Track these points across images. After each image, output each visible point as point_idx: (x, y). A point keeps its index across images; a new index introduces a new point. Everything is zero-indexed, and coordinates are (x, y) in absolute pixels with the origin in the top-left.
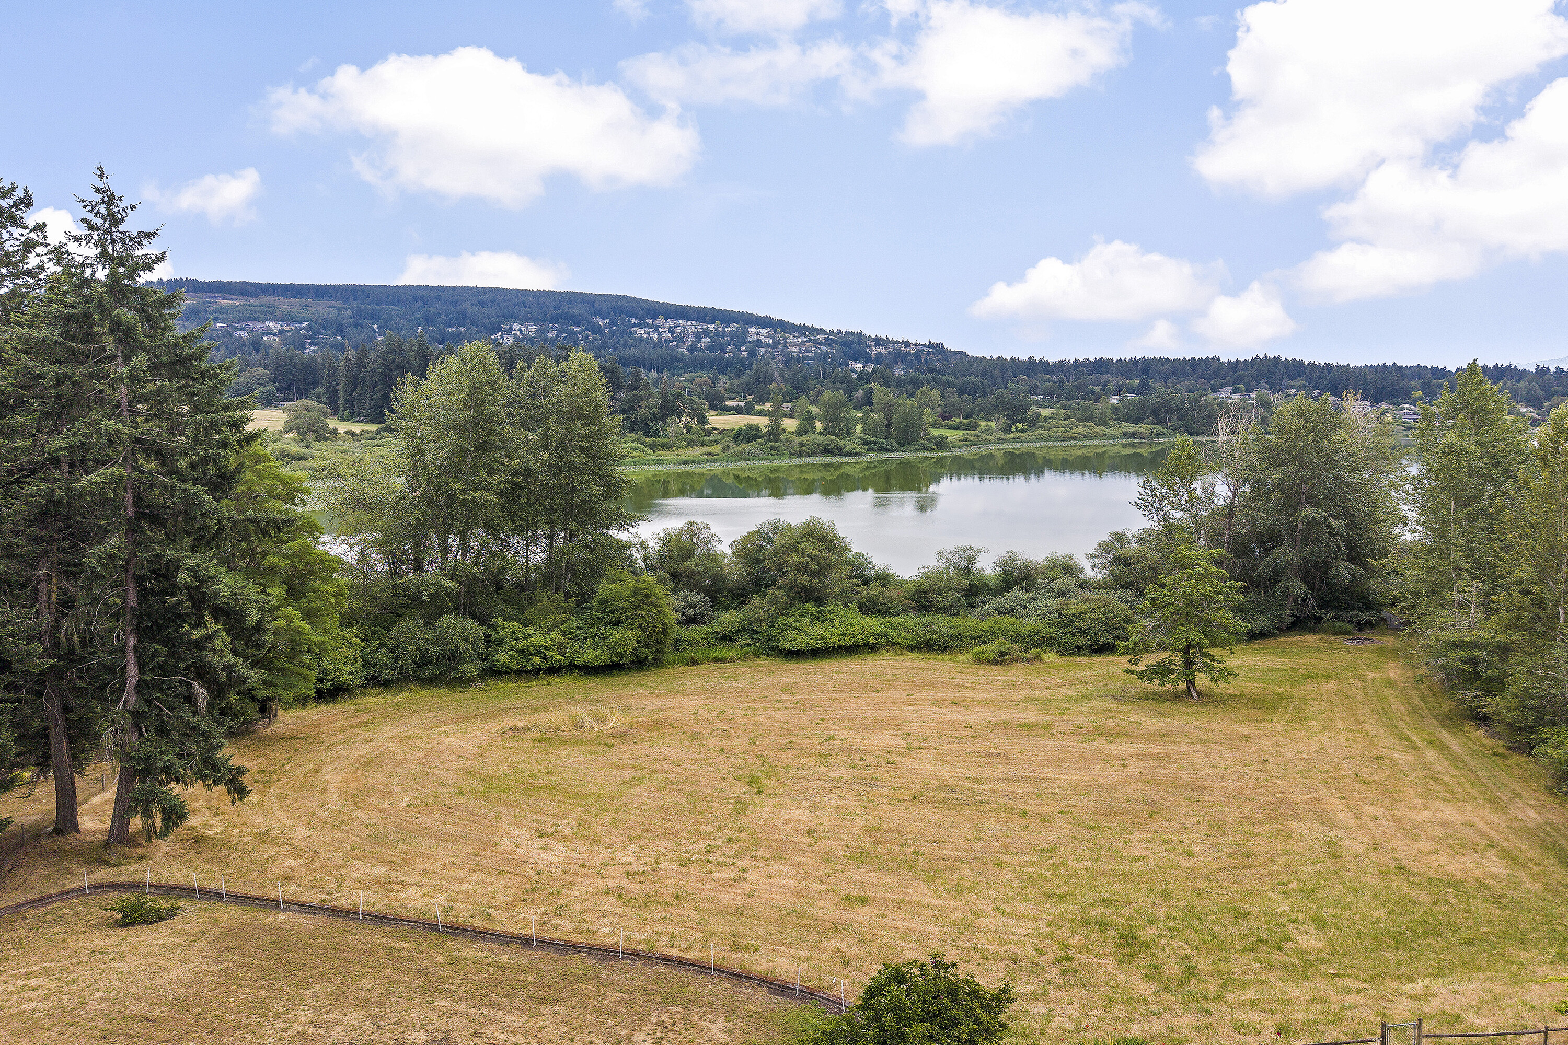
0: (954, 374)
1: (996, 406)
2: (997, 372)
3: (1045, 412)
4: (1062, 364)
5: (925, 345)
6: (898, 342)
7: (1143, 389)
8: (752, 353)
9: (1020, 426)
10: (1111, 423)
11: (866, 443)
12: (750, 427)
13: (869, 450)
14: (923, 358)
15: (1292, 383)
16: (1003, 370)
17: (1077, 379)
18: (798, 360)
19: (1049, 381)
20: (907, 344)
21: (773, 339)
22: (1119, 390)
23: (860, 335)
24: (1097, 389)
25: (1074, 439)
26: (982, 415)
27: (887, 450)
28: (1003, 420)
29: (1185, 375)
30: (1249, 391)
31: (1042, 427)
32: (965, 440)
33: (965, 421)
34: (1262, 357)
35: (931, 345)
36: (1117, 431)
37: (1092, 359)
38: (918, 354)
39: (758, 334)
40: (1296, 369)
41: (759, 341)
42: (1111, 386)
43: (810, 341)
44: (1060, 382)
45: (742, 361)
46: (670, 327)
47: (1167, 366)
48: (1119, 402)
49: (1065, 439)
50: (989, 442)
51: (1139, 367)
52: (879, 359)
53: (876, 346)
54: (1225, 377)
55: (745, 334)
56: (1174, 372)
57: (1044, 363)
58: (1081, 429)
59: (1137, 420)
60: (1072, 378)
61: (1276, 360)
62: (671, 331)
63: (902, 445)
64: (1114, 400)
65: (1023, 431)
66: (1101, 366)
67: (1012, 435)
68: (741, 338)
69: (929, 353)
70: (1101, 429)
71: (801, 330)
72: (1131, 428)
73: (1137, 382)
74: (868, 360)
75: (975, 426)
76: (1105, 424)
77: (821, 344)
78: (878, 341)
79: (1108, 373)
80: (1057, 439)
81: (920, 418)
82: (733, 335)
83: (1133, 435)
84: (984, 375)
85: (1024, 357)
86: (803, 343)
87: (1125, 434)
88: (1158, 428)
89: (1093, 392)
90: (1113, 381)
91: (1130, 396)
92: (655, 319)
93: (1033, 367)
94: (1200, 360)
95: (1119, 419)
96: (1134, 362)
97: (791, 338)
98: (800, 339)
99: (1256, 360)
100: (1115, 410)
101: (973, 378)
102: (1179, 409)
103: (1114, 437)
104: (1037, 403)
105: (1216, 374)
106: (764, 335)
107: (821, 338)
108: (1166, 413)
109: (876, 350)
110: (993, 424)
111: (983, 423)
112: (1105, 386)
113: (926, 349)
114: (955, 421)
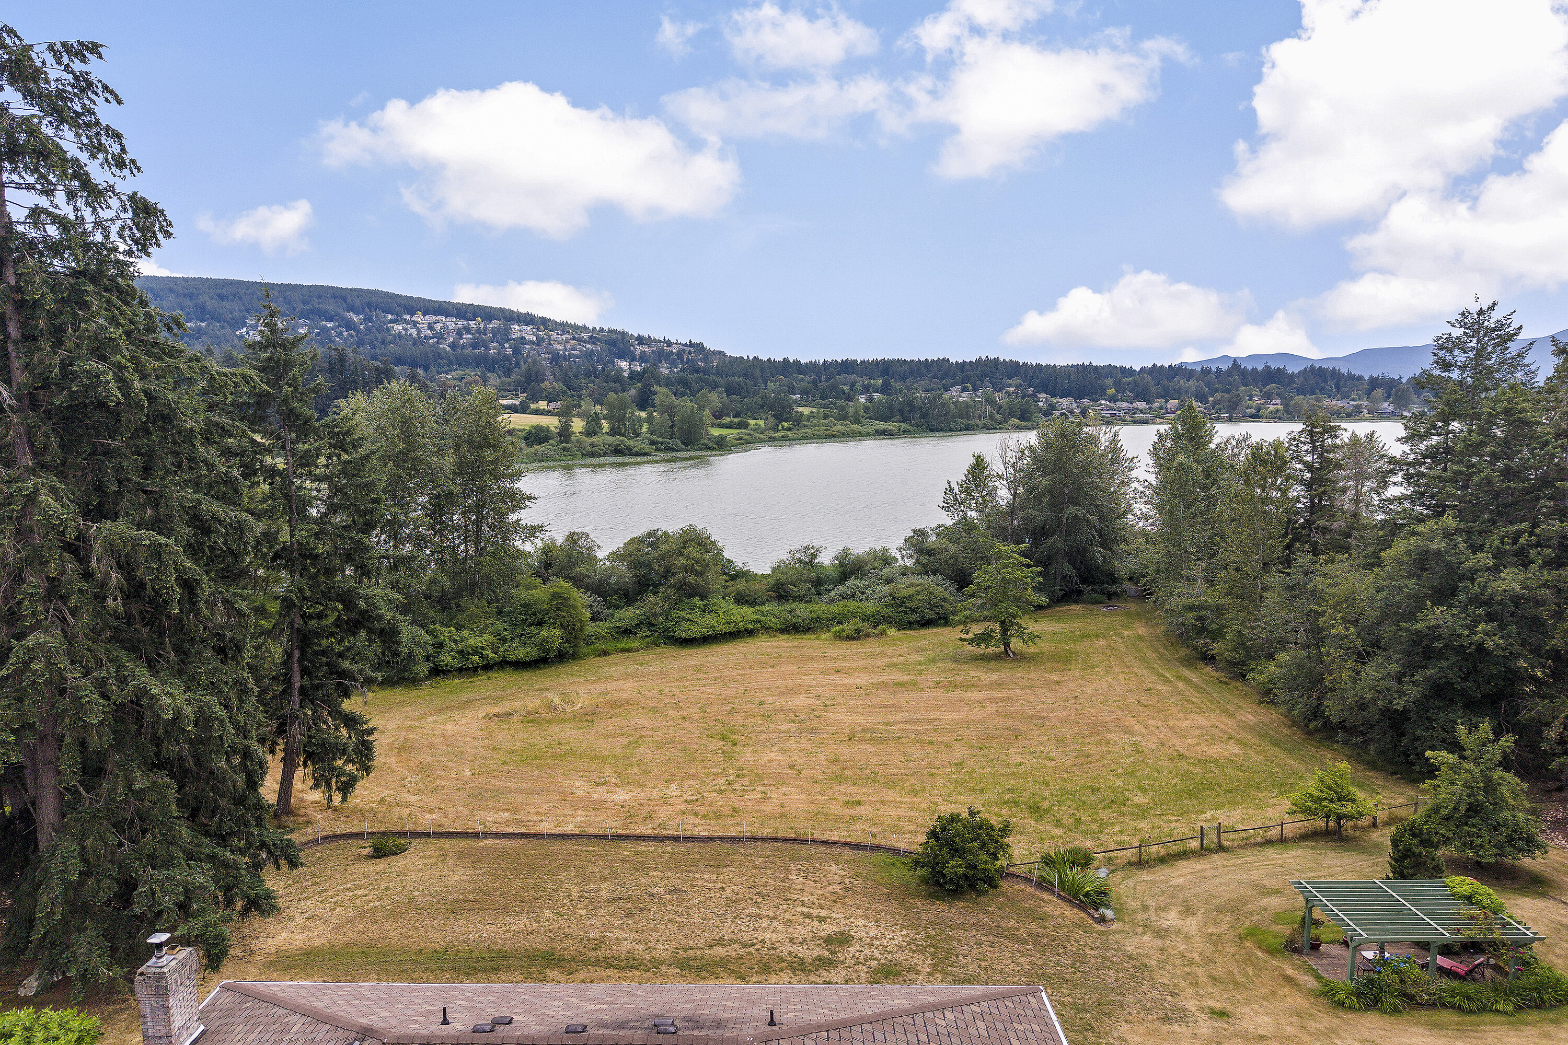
0: (717, 374)
1: (762, 406)
2: (758, 373)
3: (806, 411)
4: (812, 365)
5: (685, 345)
6: (660, 341)
7: (885, 389)
8: (517, 351)
9: (786, 424)
10: (864, 421)
11: (653, 443)
12: (539, 428)
13: (657, 450)
14: (685, 357)
15: (1010, 382)
16: (763, 371)
17: (827, 380)
18: (565, 358)
19: (803, 380)
20: (669, 343)
21: (536, 335)
22: (866, 389)
23: (623, 333)
24: (846, 388)
25: (834, 436)
26: (749, 413)
27: (673, 450)
28: (772, 420)
29: (921, 375)
30: (975, 389)
31: (805, 426)
32: (740, 439)
33: (736, 420)
34: (984, 358)
35: (691, 344)
36: (870, 429)
37: (839, 360)
38: (680, 354)
39: (521, 331)
40: (1014, 369)
41: (522, 338)
42: (858, 386)
43: (574, 339)
44: (814, 382)
45: (507, 358)
46: (429, 324)
47: (904, 367)
48: (868, 401)
49: (826, 437)
50: (762, 440)
51: (881, 367)
52: (643, 358)
53: (639, 344)
54: (955, 377)
55: (507, 331)
56: (911, 373)
57: (797, 363)
58: (839, 427)
59: (885, 419)
60: (823, 378)
61: (996, 360)
62: (430, 327)
63: (685, 444)
64: (862, 399)
65: (789, 429)
66: (847, 366)
67: (779, 434)
68: (502, 336)
69: (690, 353)
70: (855, 427)
71: (564, 327)
72: (881, 426)
73: (880, 382)
74: (633, 359)
75: (746, 426)
76: (857, 421)
77: (585, 342)
78: (641, 340)
79: (853, 373)
80: (820, 436)
81: (701, 419)
82: (495, 332)
84: (745, 375)
85: (779, 359)
86: (567, 341)
88: (904, 426)
89: (844, 392)
90: (860, 381)
91: (876, 396)
92: (412, 314)
93: (788, 368)
94: (933, 361)
95: (870, 418)
96: (876, 363)
97: (554, 335)
98: (564, 337)
99: (979, 361)
100: (866, 409)
101: (737, 379)
102: (921, 408)
104: (795, 401)
105: (946, 375)
106: (529, 333)
107: (585, 336)
108: (910, 412)
109: (639, 349)
110: (762, 423)
111: (752, 422)
112: (852, 385)
113: (688, 349)
114: (727, 420)
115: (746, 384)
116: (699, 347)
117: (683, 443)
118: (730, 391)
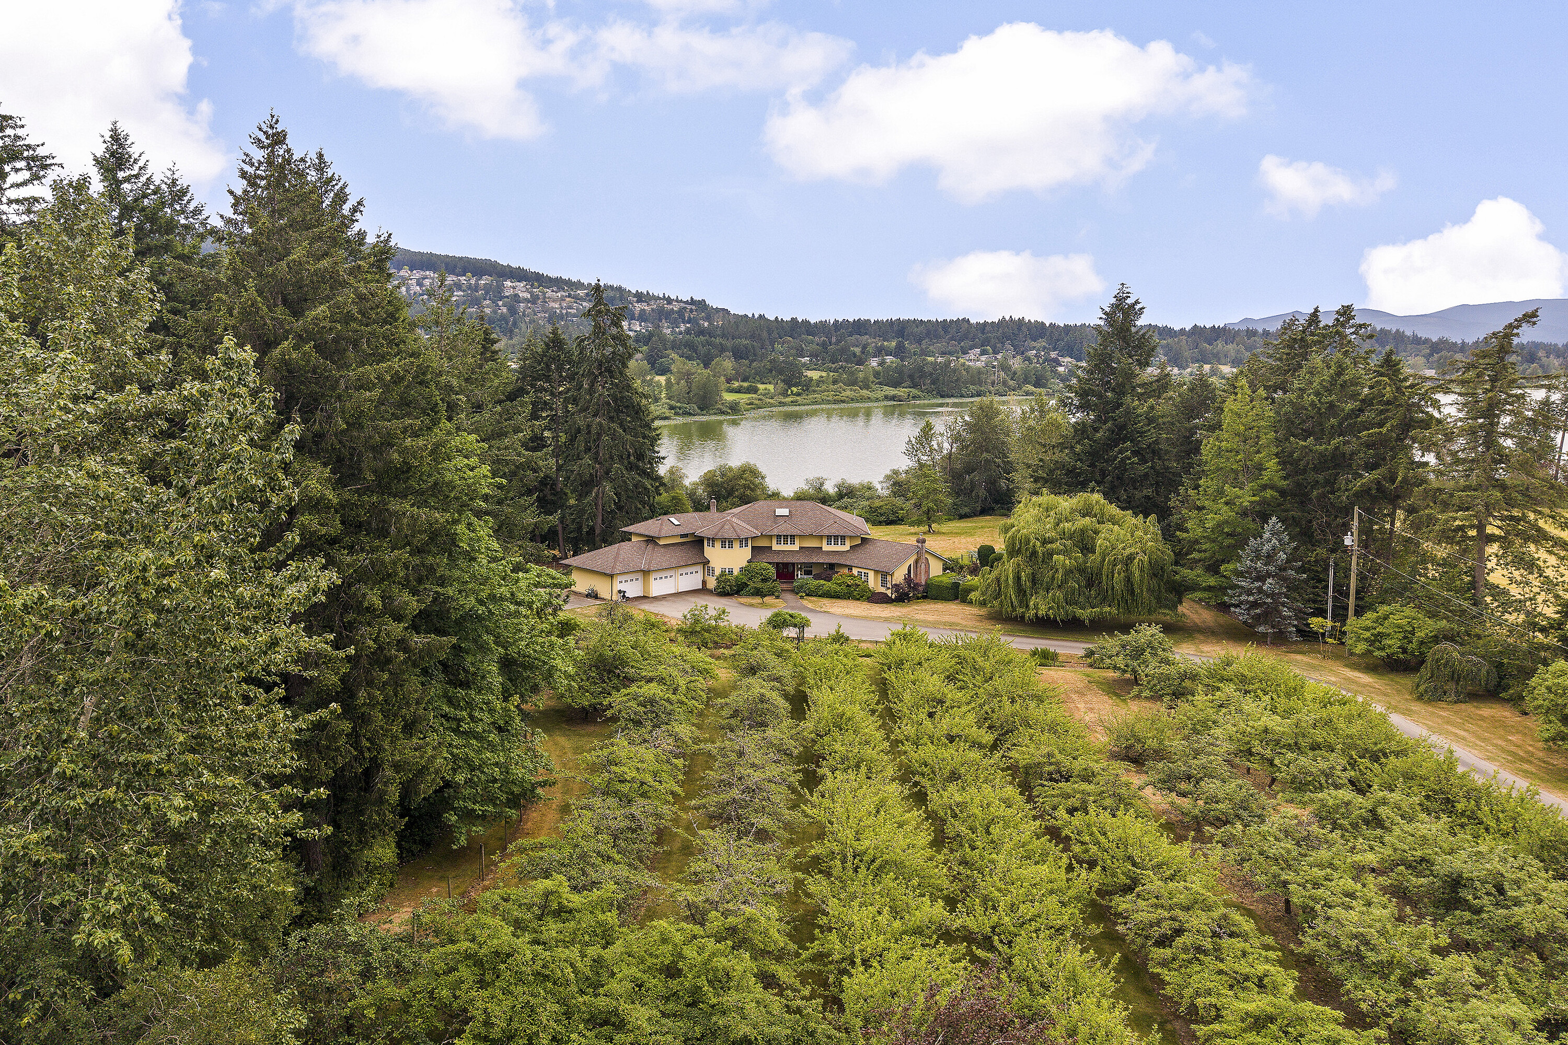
0: (723, 336)
1: (771, 371)
2: (765, 334)
3: (814, 375)
4: (823, 325)
5: (686, 302)
6: (659, 298)
7: (899, 352)
8: (513, 310)
9: (795, 389)
10: (874, 386)
11: (672, 408)
13: (676, 414)
14: (687, 315)
15: (1033, 344)
16: (769, 331)
17: (838, 341)
18: (561, 317)
19: (812, 342)
20: (669, 301)
21: (532, 293)
22: (879, 352)
23: (620, 289)
24: (857, 350)
25: (843, 402)
26: (758, 378)
27: (690, 414)
28: (781, 385)
29: (938, 337)
30: (996, 352)
31: (815, 391)
32: (751, 404)
33: (745, 384)
34: (1007, 318)
35: (693, 302)
36: (880, 394)
37: (851, 320)
38: (681, 312)
39: (514, 288)
40: (1038, 330)
41: (516, 295)
42: (870, 349)
43: (569, 296)
44: (824, 344)
45: (503, 318)
46: (418, 280)
47: (921, 328)
48: (880, 364)
49: (836, 402)
50: (772, 405)
51: (895, 328)
52: (643, 317)
53: (638, 302)
54: (973, 339)
55: (500, 288)
56: (928, 334)
57: (806, 323)
58: (848, 393)
59: (896, 385)
60: (834, 340)
61: (1021, 322)
62: (420, 283)
63: (702, 409)
64: (874, 362)
65: (798, 394)
66: (860, 327)
67: (789, 399)
68: (496, 293)
69: (691, 310)
70: (865, 392)
71: (559, 283)
72: (891, 391)
73: (894, 344)
74: (632, 317)
75: (755, 390)
76: (867, 387)
77: (582, 299)
78: (640, 297)
79: (866, 334)
80: (829, 402)
81: (716, 385)
82: (487, 289)
83: (893, 398)
84: (752, 337)
85: (787, 318)
86: (562, 299)
87: (886, 398)
88: (914, 391)
89: (854, 355)
90: (873, 342)
91: (889, 359)
92: (399, 269)
93: (796, 328)
94: (952, 321)
95: (880, 383)
96: (891, 323)
97: (549, 293)
98: (559, 294)
99: (1003, 322)
100: (877, 374)
101: (742, 340)
102: (931, 374)
103: (877, 400)
104: (804, 365)
105: (965, 337)
106: (521, 289)
107: (581, 293)
108: (920, 377)
109: (638, 307)
110: (771, 387)
111: (761, 387)
112: (864, 347)
113: (689, 307)
114: (736, 384)
115: (753, 347)
116: (701, 305)
117: (699, 408)
118: (738, 355)
